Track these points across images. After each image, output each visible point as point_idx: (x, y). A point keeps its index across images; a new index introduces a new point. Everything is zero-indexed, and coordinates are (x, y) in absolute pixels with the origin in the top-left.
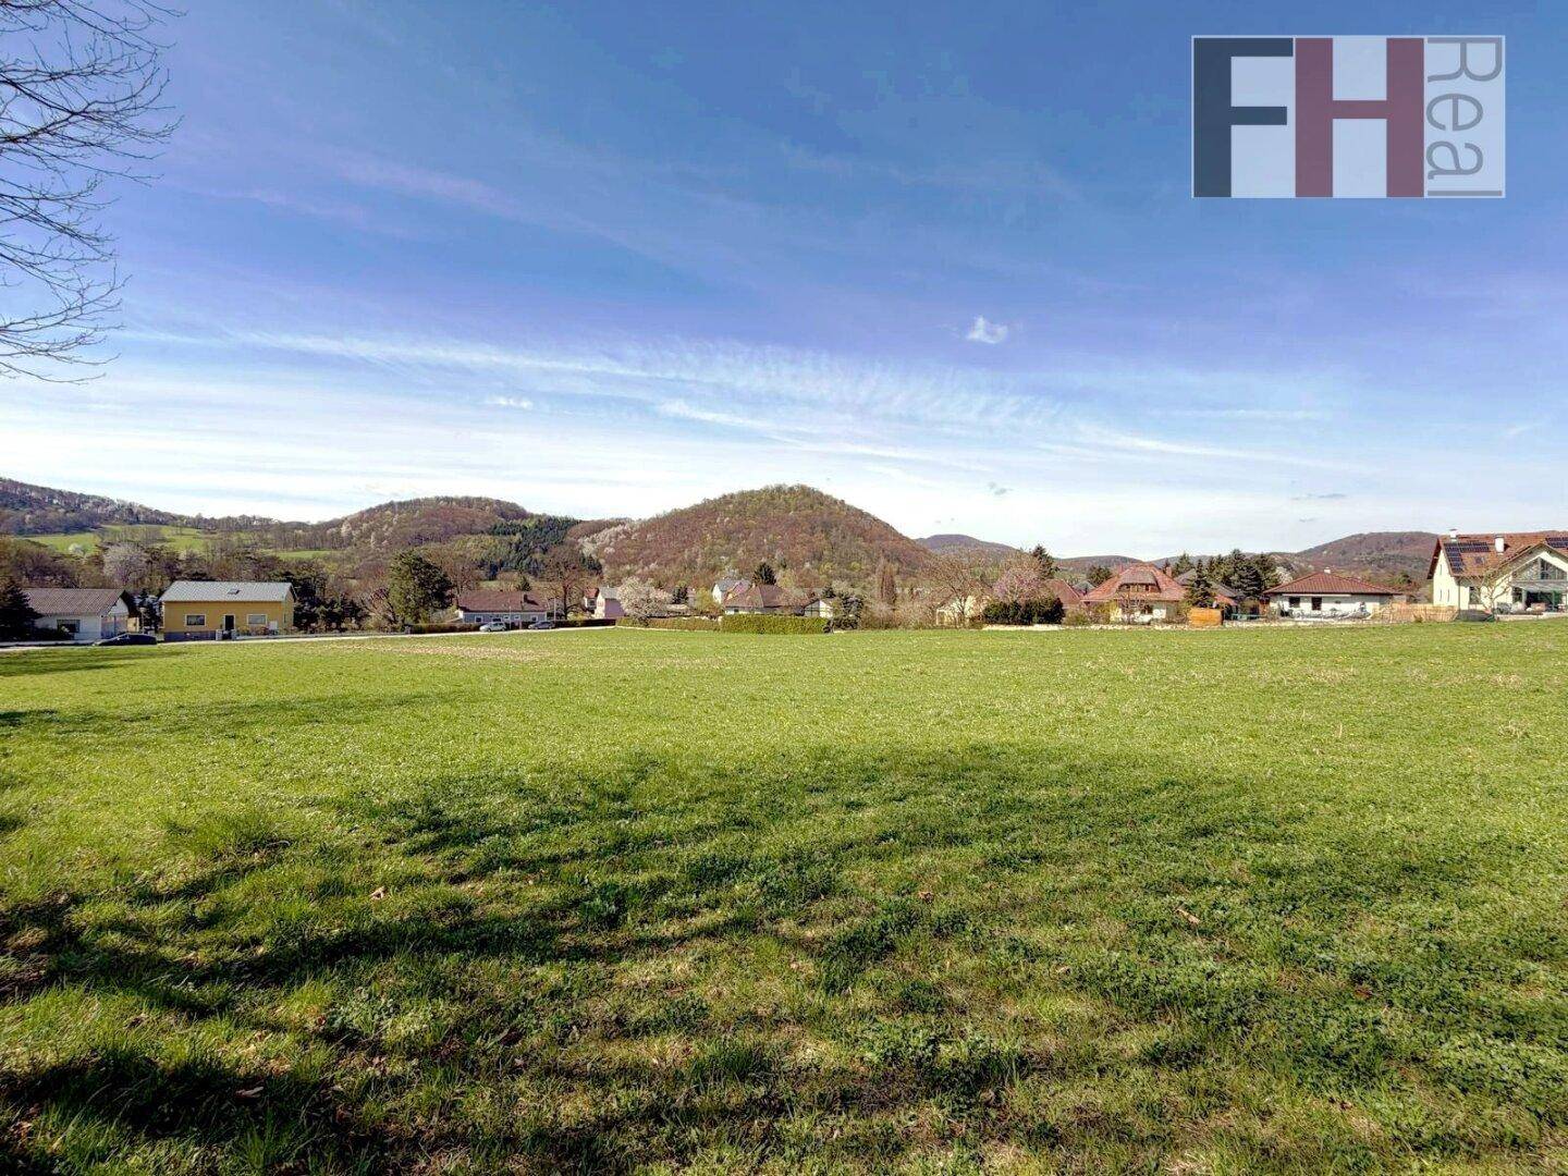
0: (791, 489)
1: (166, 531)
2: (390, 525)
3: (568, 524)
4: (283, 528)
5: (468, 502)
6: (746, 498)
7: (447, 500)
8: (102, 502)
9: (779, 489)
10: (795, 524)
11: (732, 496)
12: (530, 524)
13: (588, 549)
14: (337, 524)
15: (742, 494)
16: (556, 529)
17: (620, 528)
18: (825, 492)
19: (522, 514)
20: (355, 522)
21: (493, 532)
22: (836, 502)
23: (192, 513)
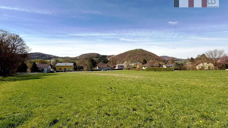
0: (139, 49)
1: (59, 59)
3: (106, 56)
4: (71, 58)
5: (93, 54)
7: (90, 53)
8: (52, 56)
9: (137, 49)
10: (140, 55)
11: (129, 51)
12: (101, 56)
13: (109, 59)
14: (77, 57)
15: (131, 51)
16: (104, 57)
17: (113, 56)
18: (144, 50)
19: (99, 55)
20: (79, 57)
21: (96, 57)
22: (146, 51)
23: (61, 57)
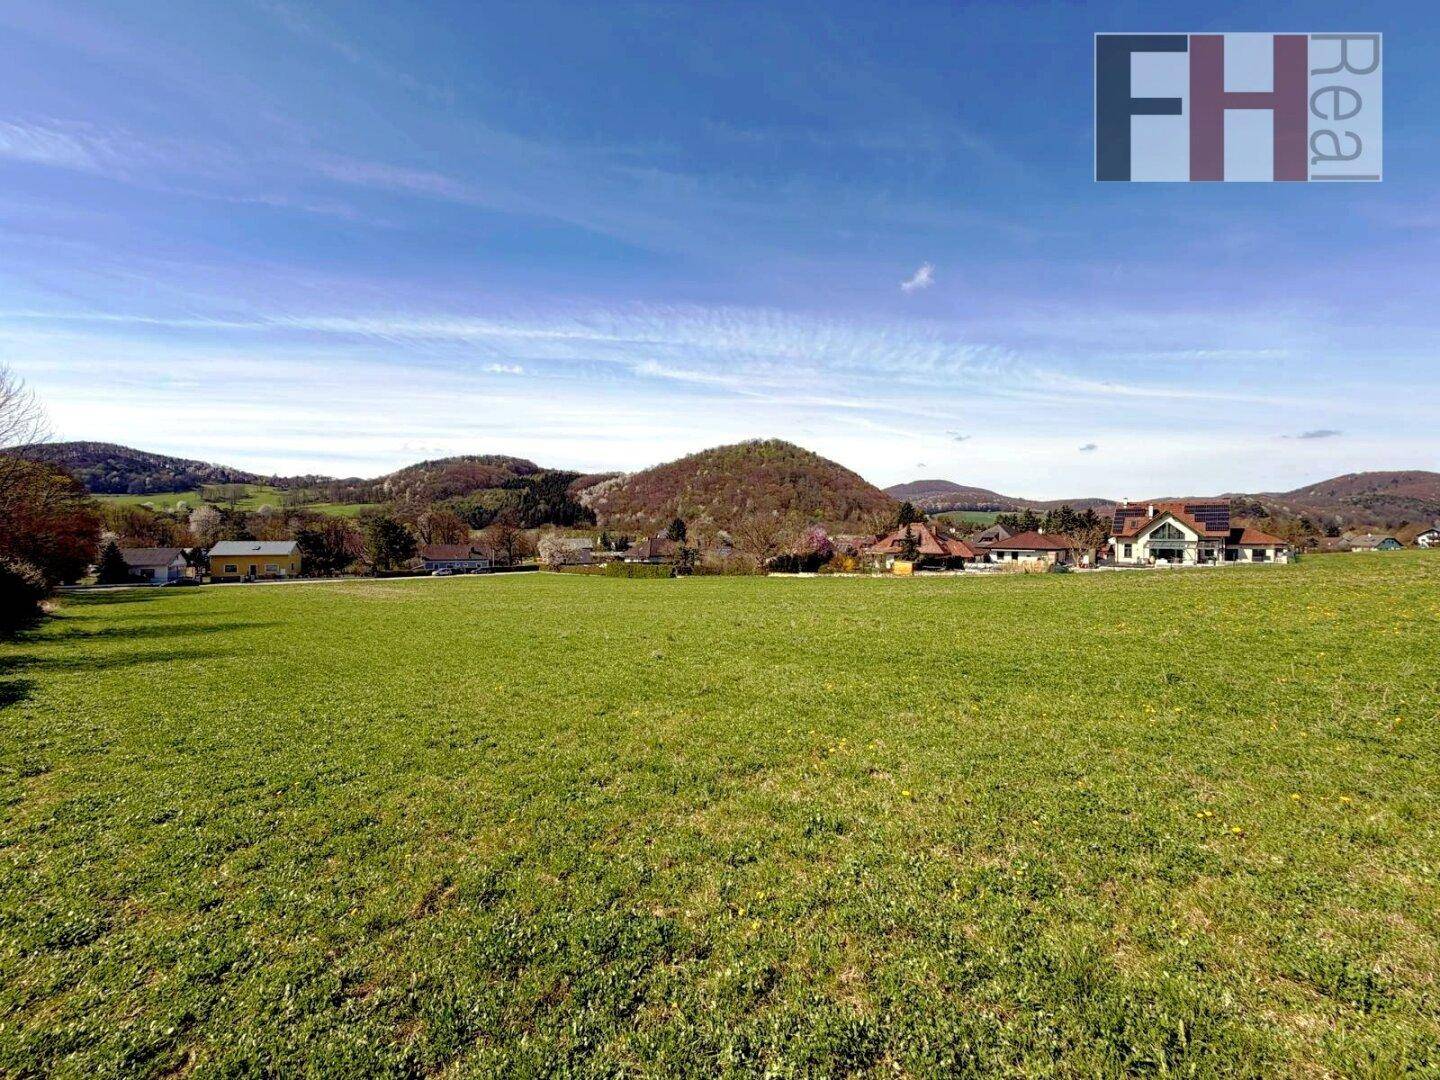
0: (767, 443)
1: (250, 489)
2: (422, 481)
3: (572, 477)
4: (339, 485)
5: (488, 460)
6: (725, 451)
7: (471, 459)
8: (201, 466)
9: (756, 443)
10: (767, 475)
11: (712, 451)
12: (537, 478)
13: (585, 499)
14: (381, 481)
15: (722, 448)
16: (562, 481)
17: (613, 481)
18: (799, 445)
19: (534, 470)
20: (395, 479)
21: (506, 486)
22: (807, 454)
23: (269, 473)
